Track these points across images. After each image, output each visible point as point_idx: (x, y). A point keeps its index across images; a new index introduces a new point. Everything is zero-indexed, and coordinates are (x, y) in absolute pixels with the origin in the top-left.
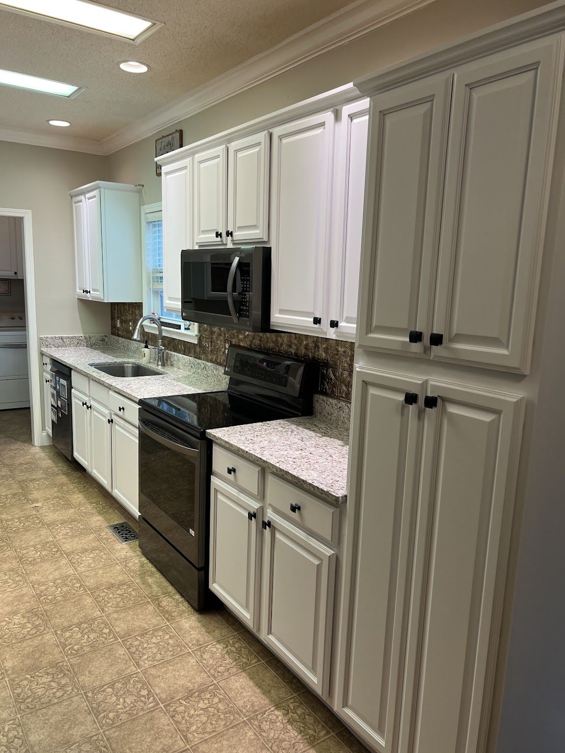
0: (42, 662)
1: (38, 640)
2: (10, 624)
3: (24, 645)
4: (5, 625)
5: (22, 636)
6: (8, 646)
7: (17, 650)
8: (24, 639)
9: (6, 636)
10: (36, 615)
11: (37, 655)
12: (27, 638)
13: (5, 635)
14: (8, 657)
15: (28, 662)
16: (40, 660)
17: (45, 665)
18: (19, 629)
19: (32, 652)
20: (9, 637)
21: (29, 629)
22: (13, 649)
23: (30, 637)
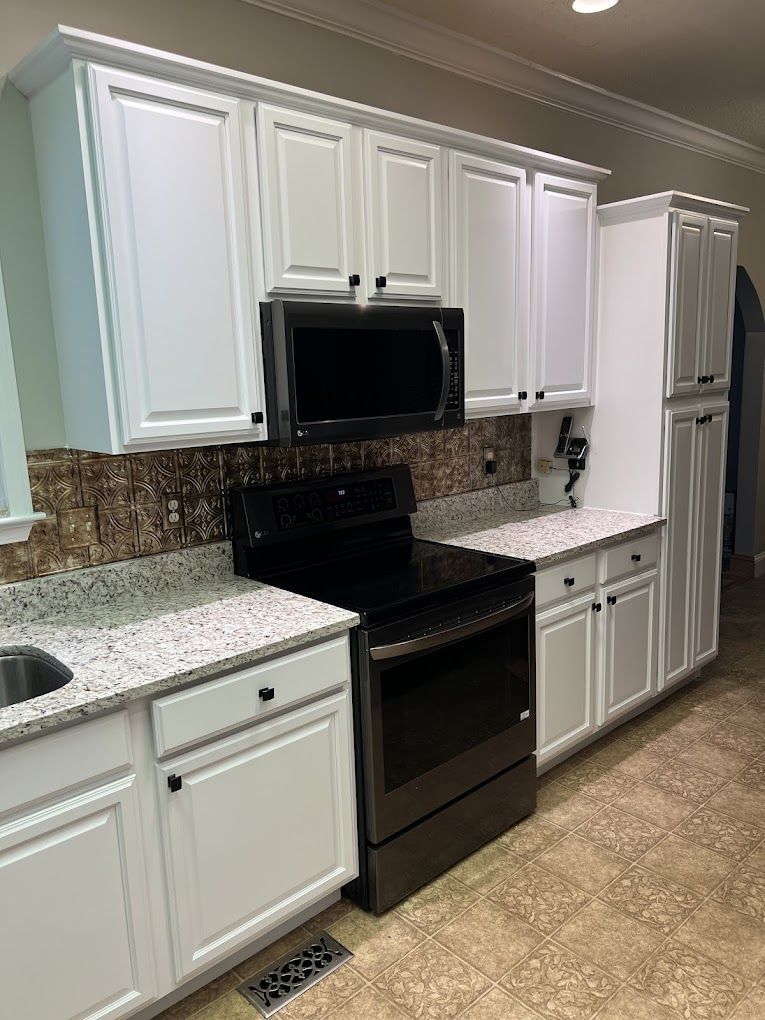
0: (732, 920)
1: (700, 945)
2: (697, 1000)
3: (720, 955)
4: (703, 1005)
5: (707, 969)
6: (739, 973)
7: (736, 957)
8: (713, 962)
9: (724, 988)
10: (648, 978)
11: (727, 931)
12: (705, 960)
13: (725, 992)
14: (757, 961)
15: (745, 933)
16: (731, 923)
17: (735, 914)
18: (696, 982)
19: (725, 939)
20: (722, 983)
21: (687, 968)
22: (738, 964)
23: (700, 958)
